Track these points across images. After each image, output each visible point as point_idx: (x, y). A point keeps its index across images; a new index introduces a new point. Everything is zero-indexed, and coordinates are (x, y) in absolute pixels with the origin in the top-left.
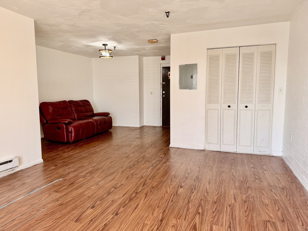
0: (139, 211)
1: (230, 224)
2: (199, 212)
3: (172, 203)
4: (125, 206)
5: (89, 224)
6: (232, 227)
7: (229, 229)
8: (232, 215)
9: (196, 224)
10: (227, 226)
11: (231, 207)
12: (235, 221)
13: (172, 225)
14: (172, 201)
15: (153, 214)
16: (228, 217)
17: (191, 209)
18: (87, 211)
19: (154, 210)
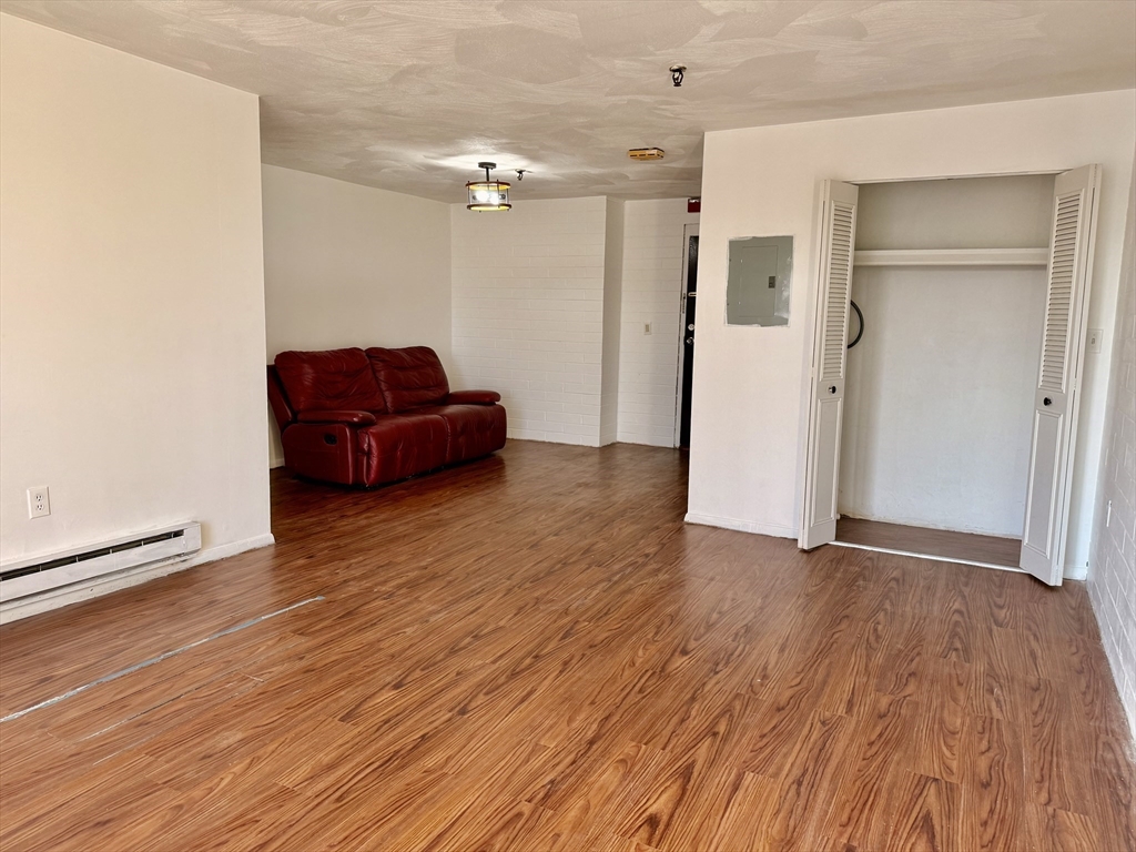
0: (531, 707)
1: (803, 775)
2: (716, 730)
3: (640, 696)
4: (493, 691)
5: (378, 730)
6: (805, 783)
7: (794, 786)
8: (820, 751)
9: (694, 762)
10: (790, 780)
11: (827, 728)
12: (821, 769)
13: (621, 757)
14: (640, 691)
15: (570, 721)
16: (804, 755)
17: (695, 718)
18: (378, 695)
19: (577, 711)
